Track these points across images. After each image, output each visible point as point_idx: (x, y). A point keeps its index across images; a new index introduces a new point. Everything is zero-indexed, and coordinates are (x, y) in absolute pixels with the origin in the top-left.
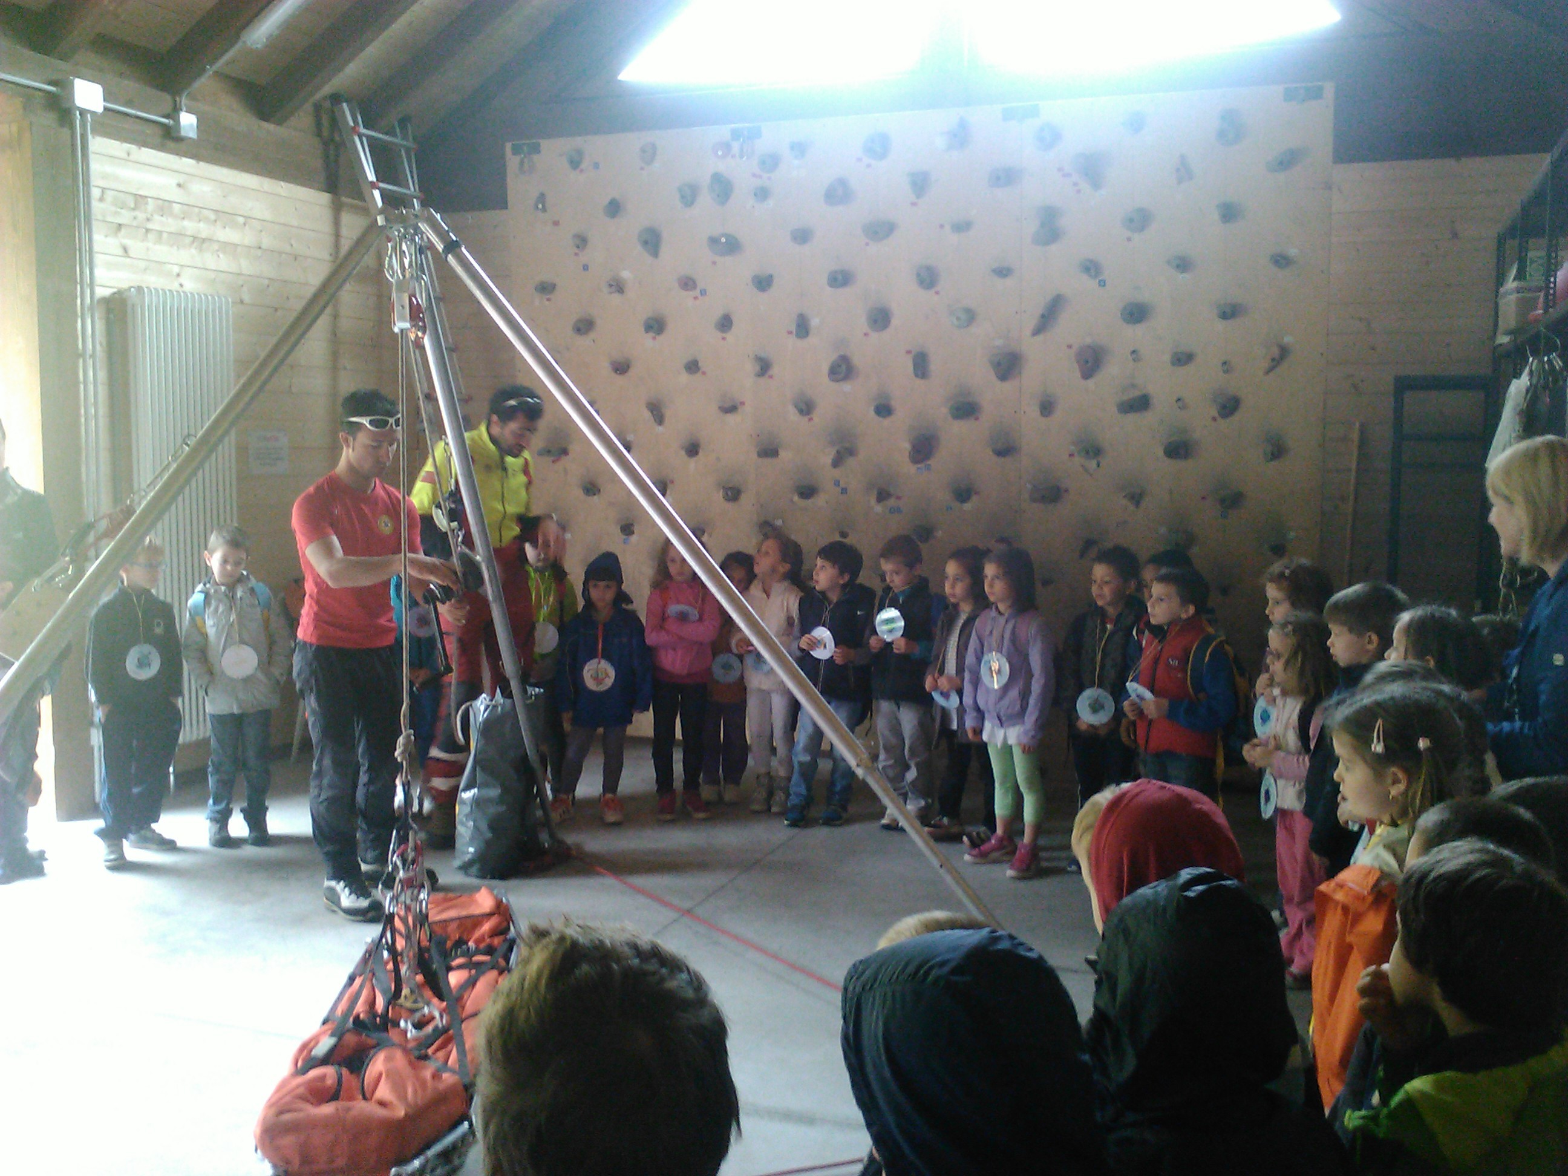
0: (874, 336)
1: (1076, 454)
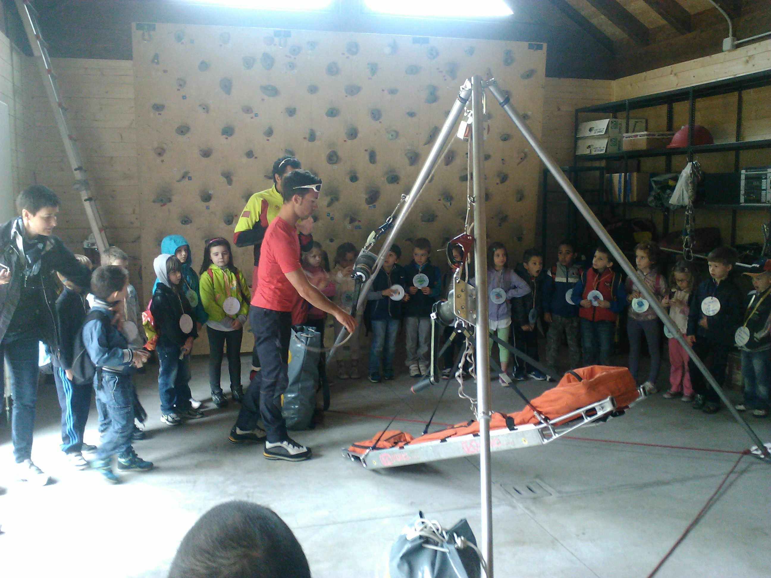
0: (349, 142)
1: (442, 199)
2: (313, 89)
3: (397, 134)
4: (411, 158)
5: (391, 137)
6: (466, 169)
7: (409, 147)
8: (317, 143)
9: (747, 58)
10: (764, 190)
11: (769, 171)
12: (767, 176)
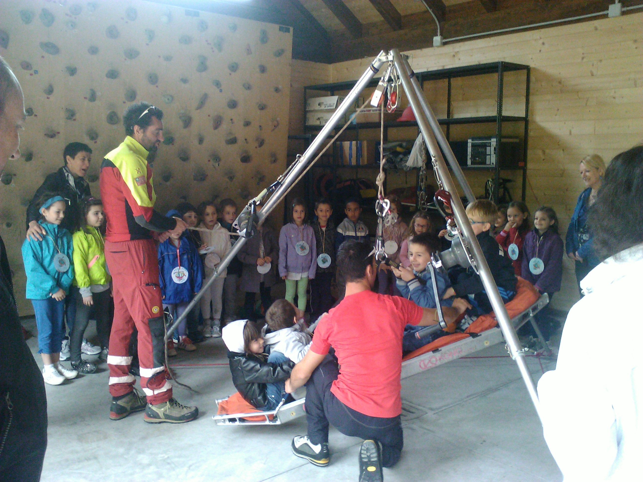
1: (211, 160)
2: (94, 50)
3: (172, 98)
4: (186, 121)
5: (167, 101)
6: (231, 133)
7: (182, 111)
8: (97, 103)
9: (454, 54)
10: (489, 155)
11: (492, 140)
12: (491, 144)
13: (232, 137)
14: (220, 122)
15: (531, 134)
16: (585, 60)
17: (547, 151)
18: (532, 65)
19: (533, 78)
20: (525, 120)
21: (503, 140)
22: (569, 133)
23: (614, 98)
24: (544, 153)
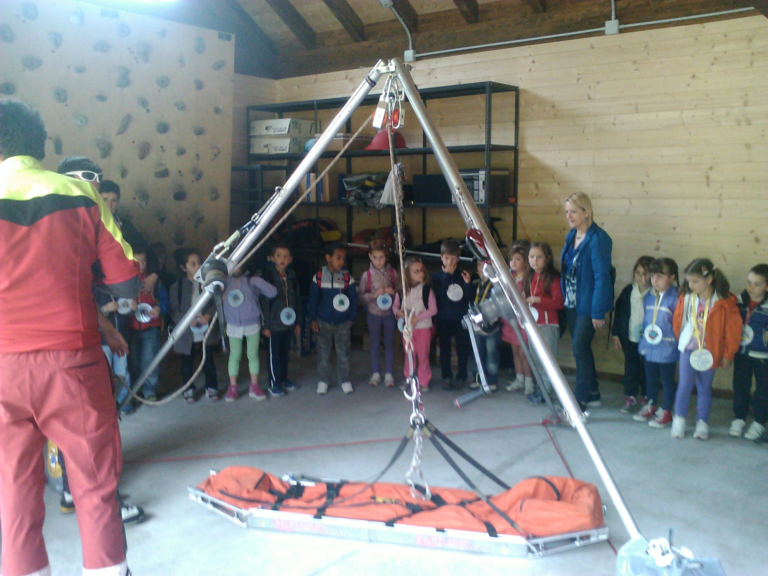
1: (137, 198)
3: (86, 120)
4: (104, 149)
5: (79, 123)
6: (161, 164)
9: (429, 71)
10: (476, 190)
11: (481, 172)
12: (479, 178)
13: (162, 168)
14: (148, 150)
15: (522, 165)
16: (580, 82)
17: (540, 185)
18: (521, 86)
19: (522, 102)
20: (515, 150)
21: (493, 173)
22: (564, 165)
23: (614, 125)
24: (537, 187)
